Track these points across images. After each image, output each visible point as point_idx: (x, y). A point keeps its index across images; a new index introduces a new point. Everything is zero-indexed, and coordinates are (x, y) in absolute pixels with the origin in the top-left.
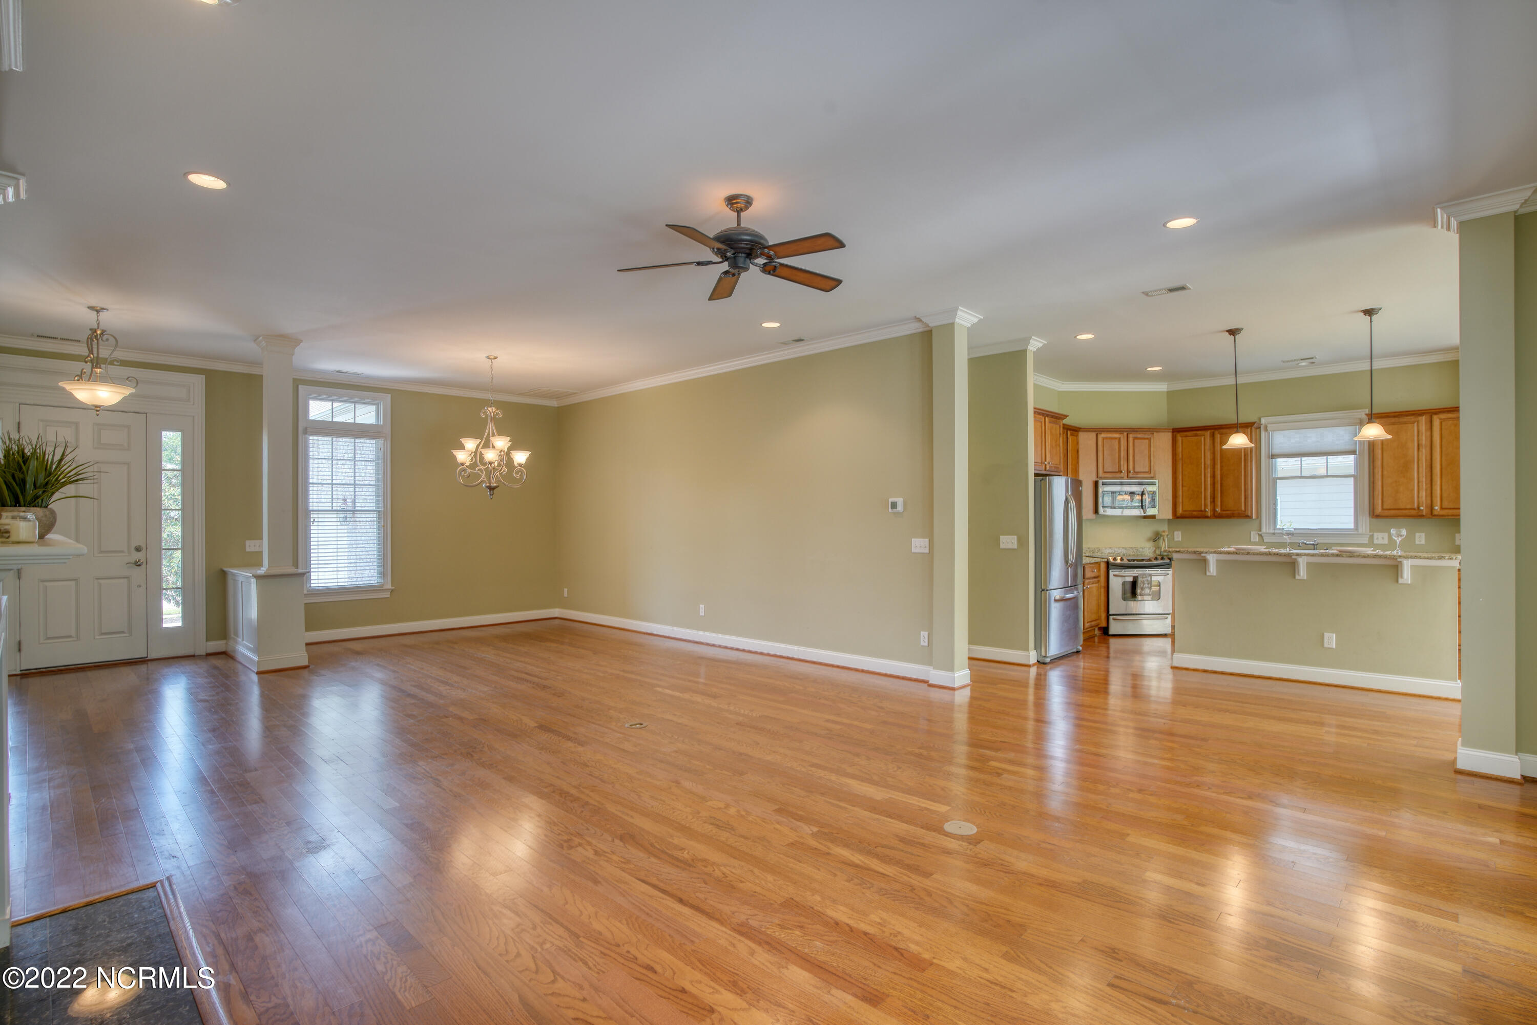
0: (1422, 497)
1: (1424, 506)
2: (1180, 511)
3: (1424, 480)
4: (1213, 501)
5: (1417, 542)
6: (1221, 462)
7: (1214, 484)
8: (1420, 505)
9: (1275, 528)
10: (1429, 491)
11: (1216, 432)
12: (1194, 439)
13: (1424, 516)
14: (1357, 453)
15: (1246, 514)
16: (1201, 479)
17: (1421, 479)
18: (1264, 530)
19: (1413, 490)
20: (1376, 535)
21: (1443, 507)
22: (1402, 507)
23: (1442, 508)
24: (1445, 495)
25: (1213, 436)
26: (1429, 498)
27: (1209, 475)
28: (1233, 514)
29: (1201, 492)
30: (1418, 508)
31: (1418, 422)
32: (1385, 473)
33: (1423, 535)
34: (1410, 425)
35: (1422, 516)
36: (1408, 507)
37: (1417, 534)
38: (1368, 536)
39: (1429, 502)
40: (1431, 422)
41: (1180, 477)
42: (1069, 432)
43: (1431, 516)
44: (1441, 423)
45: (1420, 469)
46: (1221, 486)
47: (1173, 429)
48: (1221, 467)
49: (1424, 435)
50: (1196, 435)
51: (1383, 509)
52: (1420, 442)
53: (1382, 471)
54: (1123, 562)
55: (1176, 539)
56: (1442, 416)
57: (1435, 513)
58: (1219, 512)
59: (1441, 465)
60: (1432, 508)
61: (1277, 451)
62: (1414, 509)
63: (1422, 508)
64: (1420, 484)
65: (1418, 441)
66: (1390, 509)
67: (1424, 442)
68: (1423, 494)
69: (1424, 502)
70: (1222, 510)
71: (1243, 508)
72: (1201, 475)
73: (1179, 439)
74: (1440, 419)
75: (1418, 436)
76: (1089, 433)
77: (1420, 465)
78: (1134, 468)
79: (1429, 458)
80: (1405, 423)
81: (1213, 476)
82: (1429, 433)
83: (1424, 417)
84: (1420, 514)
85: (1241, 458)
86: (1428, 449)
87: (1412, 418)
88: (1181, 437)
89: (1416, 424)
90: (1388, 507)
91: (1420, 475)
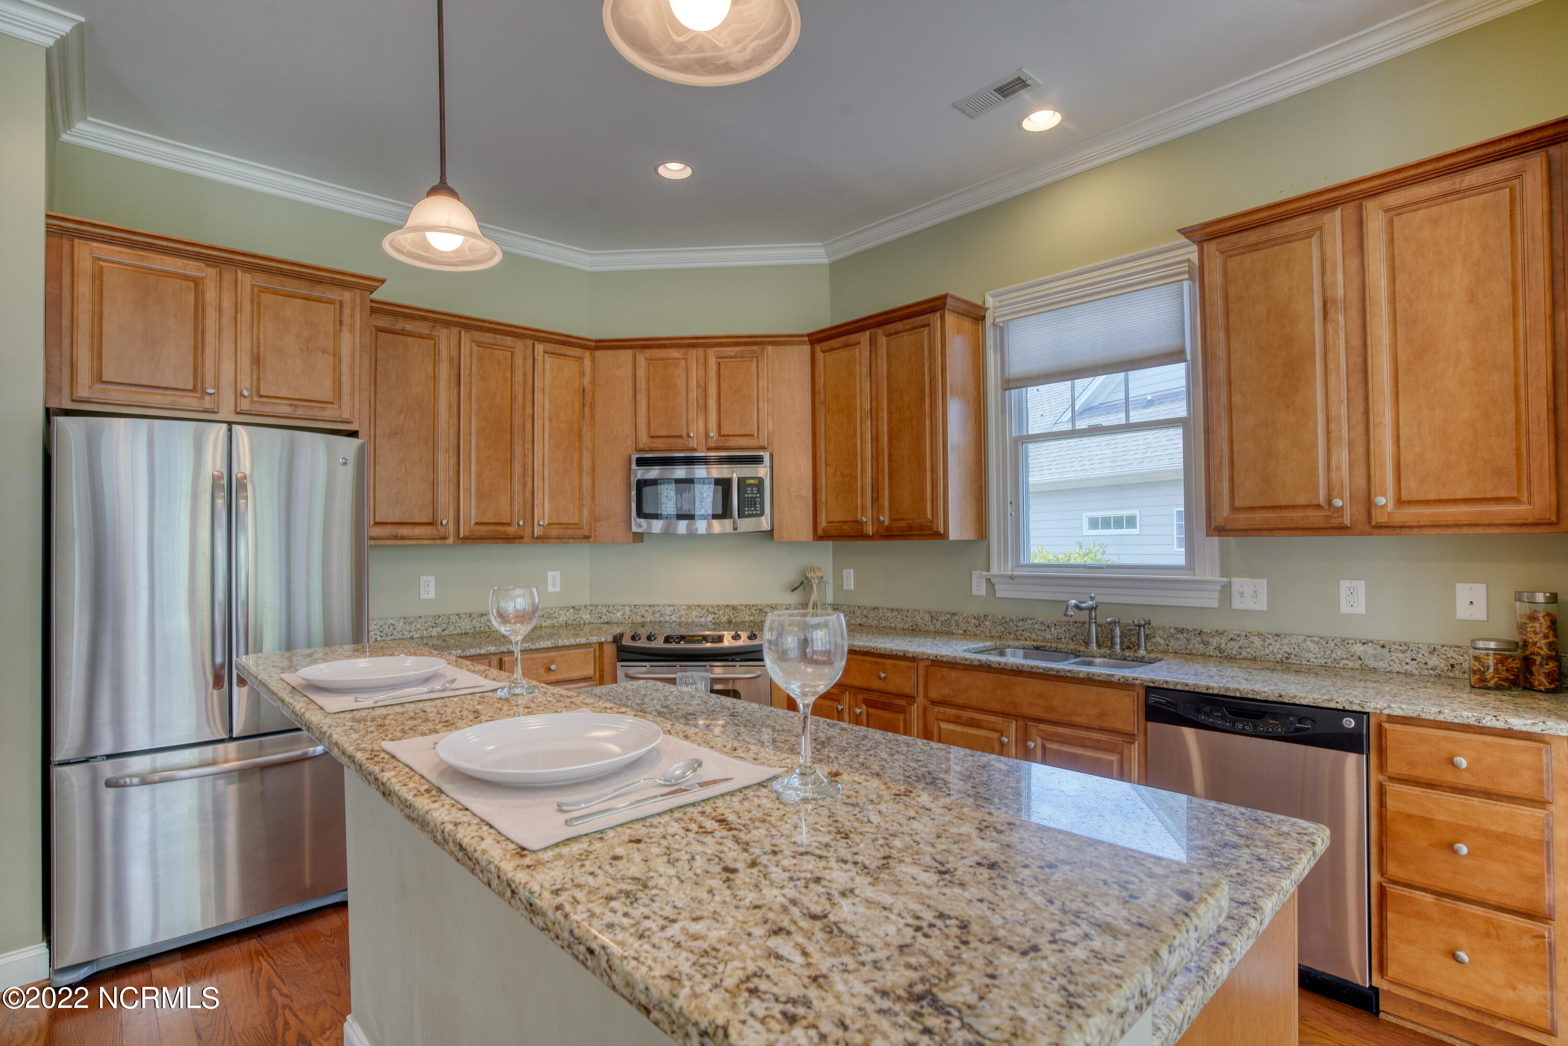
0: (1339, 468)
1: (1347, 494)
2: (823, 524)
3: (1344, 411)
4: (876, 500)
5: (1345, 609)
6: (890, 402)
7: (876, 457)
8: (1335, 493)
9: (1019, 566)
10: (1360, 450)
11: (880, 331)
12: (842, 354)
13: (1347, 528)
14: (1189, 357)
15: (935, 529)
16: (855, 446)
17: (1333, 413)
18: (995, 570)
19: (1314, 445)
20: (1237, 582)
21: (1405, 496)
22: (1284, 503)
23: (1400, 502)
24: (1408, 457)
25: (873, 342)
26: (1360, 471)
27: (869, 436)
28: (910, 528)
29: (856, 477)
30: (1330, 502)
31: (1320, 229)
32: (1236, 398)
33: (1361, 585)
34: (1298, 245)
35: (1341, 529)
36: (1301, 500)
37: (1344, 585)
38: (1218, 587)
39: (1361, 482)
40: (1360, 224)
41: (823, 446)
42: (540, 348)
43: (1368, 529)
44: (1391, 223)
45: (1333, 379)
46: (890, 460)
47: (809, 335)
48: (890, 413)
49: (1340, 269)
50: (847, 346)
51: (1234, 509)
52: (1329, 294)
53: (1230, 395)
54: (638, 644)
55: (845, 587)
56: (1393, 199)
57: (1379, 517)
58: (887, 523)
59: (1395, 359)
60: (1369, 503)
61: (1016, 369)
62: (1319, 506)
63: (1338, 503)
64: (1333, 426)
65: (1324, 290)
66: (1252, 509)
67: (1340, 293)
68: (1342, 457)
69: (1346, 482)
70: (892, 519)
71: (929, 516)
72: (855, 435)
73: (820, 356)
74: (1387, 211)
75: (1323, 274)
76: (618, 352)
77: (1331, 366)
78: (719, 427)
79: (1356, 342)
80: (1286, 240)
81: (876, 439)
82: (1354, 264)
83: (1338, 213)
84: (1335, 522)
85: (923, 389)
86: (1354, 313)
87: (1305, 223)
88: (824, 352)
89: (1315, 240)
90: (1247, 504)
91: (1333, 397)
